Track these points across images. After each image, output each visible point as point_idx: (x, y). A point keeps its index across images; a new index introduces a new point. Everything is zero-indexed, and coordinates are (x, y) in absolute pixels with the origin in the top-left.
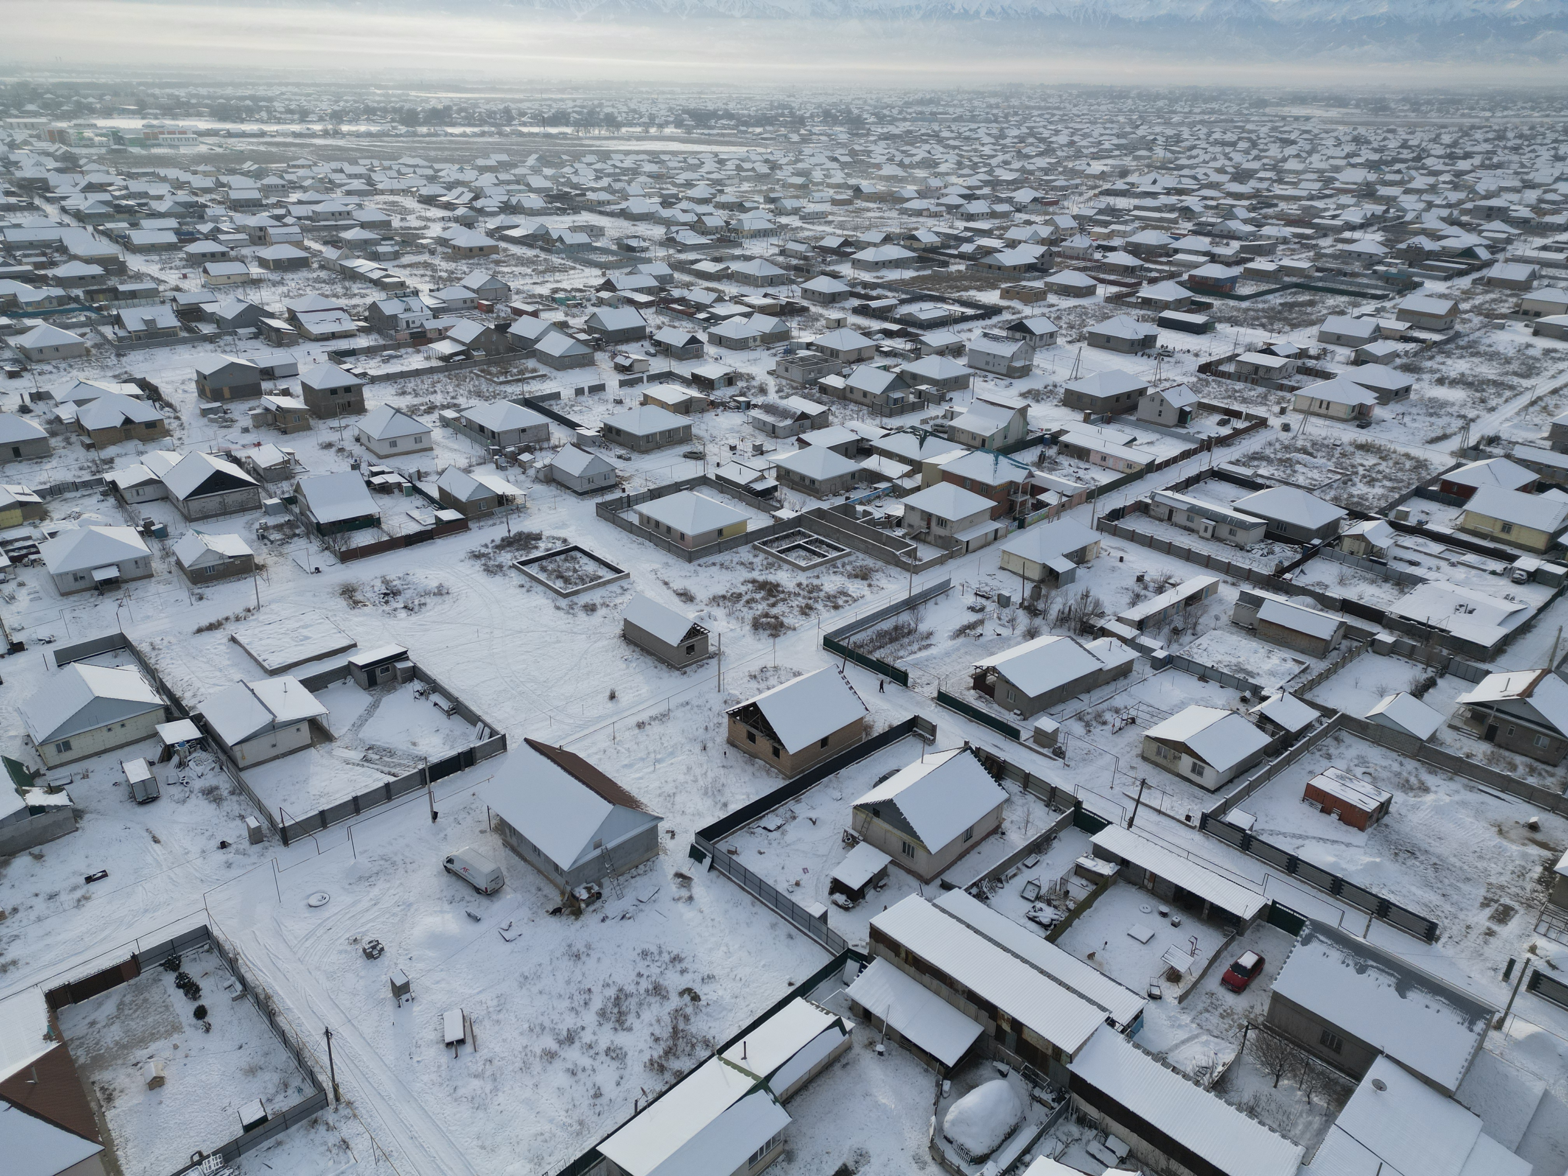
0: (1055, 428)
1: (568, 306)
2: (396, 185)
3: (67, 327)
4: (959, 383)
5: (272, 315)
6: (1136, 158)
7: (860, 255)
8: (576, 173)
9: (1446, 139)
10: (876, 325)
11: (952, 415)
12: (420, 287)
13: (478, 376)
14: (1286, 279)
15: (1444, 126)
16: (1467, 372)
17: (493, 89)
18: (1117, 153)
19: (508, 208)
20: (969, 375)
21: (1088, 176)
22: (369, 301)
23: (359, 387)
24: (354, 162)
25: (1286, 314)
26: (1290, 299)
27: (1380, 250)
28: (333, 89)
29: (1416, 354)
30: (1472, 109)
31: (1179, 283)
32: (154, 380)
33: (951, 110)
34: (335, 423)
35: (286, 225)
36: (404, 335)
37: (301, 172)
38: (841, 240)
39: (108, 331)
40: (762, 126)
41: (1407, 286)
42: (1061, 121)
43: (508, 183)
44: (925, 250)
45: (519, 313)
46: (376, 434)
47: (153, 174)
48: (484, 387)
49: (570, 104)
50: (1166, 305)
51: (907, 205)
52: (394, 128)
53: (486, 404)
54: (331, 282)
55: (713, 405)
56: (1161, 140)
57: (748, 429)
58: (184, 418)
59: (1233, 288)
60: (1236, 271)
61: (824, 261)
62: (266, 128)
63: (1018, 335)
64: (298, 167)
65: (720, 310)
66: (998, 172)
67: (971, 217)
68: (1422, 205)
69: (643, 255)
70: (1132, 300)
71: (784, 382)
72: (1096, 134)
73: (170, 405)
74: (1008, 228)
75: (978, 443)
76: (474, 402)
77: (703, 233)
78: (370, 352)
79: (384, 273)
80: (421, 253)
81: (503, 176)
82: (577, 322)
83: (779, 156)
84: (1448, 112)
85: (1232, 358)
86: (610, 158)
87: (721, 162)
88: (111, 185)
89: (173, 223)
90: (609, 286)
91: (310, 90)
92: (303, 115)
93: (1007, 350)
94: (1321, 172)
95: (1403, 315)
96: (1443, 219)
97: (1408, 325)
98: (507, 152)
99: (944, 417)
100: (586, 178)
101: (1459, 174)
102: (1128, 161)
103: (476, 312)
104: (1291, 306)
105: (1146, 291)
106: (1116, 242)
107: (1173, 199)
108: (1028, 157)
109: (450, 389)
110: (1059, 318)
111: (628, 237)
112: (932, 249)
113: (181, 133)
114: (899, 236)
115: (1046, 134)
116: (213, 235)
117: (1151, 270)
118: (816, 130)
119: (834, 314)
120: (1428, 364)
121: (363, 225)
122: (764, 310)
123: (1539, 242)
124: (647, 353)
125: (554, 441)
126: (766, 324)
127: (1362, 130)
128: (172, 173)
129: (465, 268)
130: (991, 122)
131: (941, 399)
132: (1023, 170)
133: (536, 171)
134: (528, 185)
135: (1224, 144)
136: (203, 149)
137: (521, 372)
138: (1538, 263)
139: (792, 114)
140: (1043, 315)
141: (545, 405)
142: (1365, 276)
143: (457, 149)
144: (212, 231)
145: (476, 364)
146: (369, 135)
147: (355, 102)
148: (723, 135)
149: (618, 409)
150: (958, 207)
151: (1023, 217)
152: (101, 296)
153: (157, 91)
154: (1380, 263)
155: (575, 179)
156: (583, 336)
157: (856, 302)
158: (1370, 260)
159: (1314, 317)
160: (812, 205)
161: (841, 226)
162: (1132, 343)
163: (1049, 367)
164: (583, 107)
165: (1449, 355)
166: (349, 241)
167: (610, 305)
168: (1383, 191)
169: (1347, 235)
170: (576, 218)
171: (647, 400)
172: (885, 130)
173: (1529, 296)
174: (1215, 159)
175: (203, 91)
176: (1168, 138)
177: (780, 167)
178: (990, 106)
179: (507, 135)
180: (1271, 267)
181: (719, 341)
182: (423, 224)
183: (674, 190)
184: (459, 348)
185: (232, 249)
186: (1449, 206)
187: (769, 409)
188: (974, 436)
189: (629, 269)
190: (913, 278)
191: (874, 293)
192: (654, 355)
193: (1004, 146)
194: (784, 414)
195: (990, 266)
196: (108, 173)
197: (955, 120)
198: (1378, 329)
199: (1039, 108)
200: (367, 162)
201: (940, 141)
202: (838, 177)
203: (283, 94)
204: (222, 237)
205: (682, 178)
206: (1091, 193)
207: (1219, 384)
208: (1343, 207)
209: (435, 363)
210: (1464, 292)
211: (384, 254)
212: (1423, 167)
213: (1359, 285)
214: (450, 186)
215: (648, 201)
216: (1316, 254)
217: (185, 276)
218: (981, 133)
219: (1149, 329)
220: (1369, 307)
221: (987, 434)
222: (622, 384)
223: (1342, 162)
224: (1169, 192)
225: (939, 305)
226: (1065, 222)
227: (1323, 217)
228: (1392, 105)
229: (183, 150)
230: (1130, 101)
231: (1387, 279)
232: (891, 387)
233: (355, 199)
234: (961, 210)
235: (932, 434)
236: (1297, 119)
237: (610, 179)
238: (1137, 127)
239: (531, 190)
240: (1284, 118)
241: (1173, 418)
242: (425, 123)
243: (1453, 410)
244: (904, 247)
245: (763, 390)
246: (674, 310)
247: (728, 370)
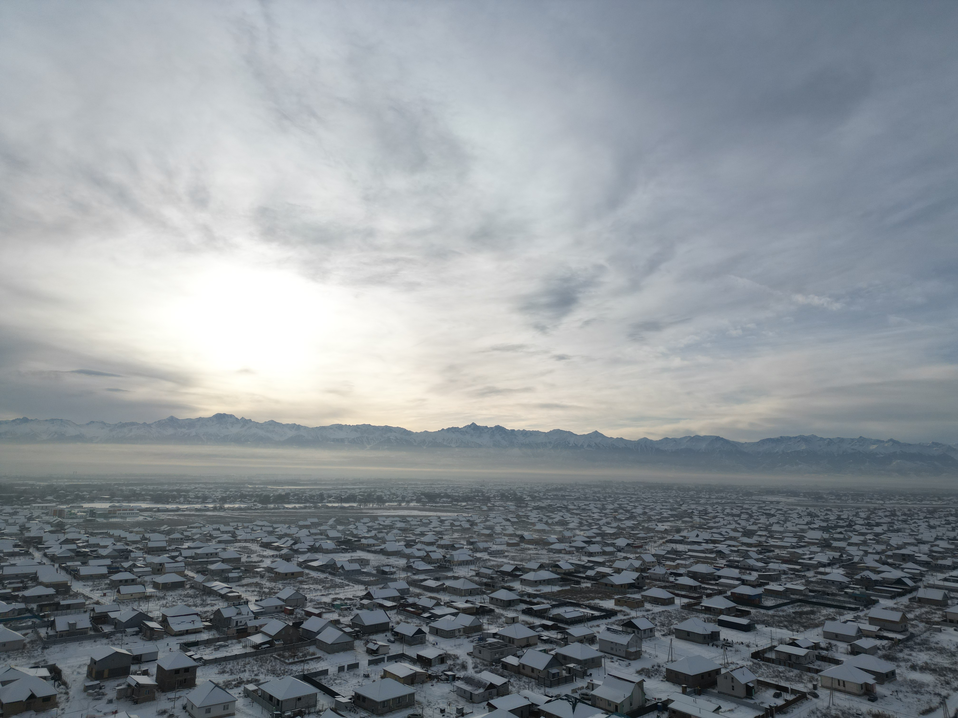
0: (664, 698)
1: (341, 609)
2: (249, 537)
3: (17, 629)
4: (595, 663)
5: (151, 619)
6: (684, 522)
7: (525, 577)
8: (356, 528)
9: (863, 515)
10: (537, 622)
11: (592, 687)
12: (250, 598)
13: (275, 658)
14: (792, 596)
15: (859, 508)
16: (929, 661)
17: (316, 484)
18: (672, 519)
19: (313, 549)
20: (601, 657)
21: (658, 532)
22: (215, 608)
23: (194, 669)
24: (227, 524)
25: (799, 619)
26: (798, 609)
27: (845, 580)
28: (225, 485)
29: (890, 648)
30: (872, 499)
31: (725, 597)
32: (60, 666)
33: (573, 494)
34: (171, 695)
35: (177, 562)
36: (233, 631)
37: (194, 531)
38: (513, 567)
39: (43, 632)
40: (466, 501)
41: (870, 603)
42: (636, 501)
43: (316, 534)
44: (565, 574)
45: (309, 614)
46: (197, 704)
47: (106, 533)
48: (278, 668)
49: (358, 491)
50: (721, 612)
51: (552, 547)
52: (254, 505)
53: (277, 679)
54: (194, 597)
55: (431, 677)
56: (696, 513)
57: (454, 696)
58: (71, 693)
59: (760, 601)
60: (759, 591)
61: (503, 580)
62: (181, 506)
63: (629, 630)
64: (194, 528)
65: (438, 611)
66: (604, 528)
67: (591, 554)
68: (862, 553)
69: (392, 576)
70: (699, 607)
71: (478, 661)
72: (658, 508)
73: (65, 684)
74: (614, 561)
75: (612, 708)
76: (270, 678)
77: (429, 563)
78: (207, 643)
79: (229, 590)
80: (255, 577)
81: (313, 531)
82: (346, 620)
83: (476, 518)
84: (858, 501)
85: (772, 649)
86: (377, 520)
87: (442, 521)
88: (79, 540)
89: (108, 562)
90: (369, 596)
91: (211, 486)
92: (204, 499)
93: (624, 640)
94: (795, 532)
95: (873, 621)
96: (876, 561)
97: (878, 628)
98: (318, 517)
99: (587, 688)
100: (362, 530)
101: (877, 535)
102: (679, 524)
103: (282, 615)
104: (801, 614)
105: (706, 602)
106: (682, 571)
107: (710, 546)
108: (622, 520)
109: (255, 668)
110: (654, 619)
111: (384, 566)
112: (569, 573)
113: (130, 510)
114: (549, 565)
115: (629, 508)
116: (130, 570)
117: (707, 589)
118: (497, 504)
119: (511, 614)
120: (901, 655)
121: (224, 561)
122: (465, 611)
123: (941, 576)
124: (389, 641)
125: (319, 707)
126: (467, 620)
127: (812, 509)
128: (117, 533)
129: (281, 586)
130: (597, 501)
131: (584, 675)
132: (618, 527)
133: (333, 527)
134: (327, 535)
135: (733, 515)
136: (141, 518)
137: (305, 655)
138: (946, 589)
139: (483, 495)
140: (644, 616)
141: (317, 679)
142: (840, 595)
143: (288, 516)
144: (130, 566)
145: (276, 650)
146: (240, 509)
147: (236, 492)
148: (444, 507)
149: (366, 682)
150: (583, 548)
151: (621, 555)
152: (47, 608)
153: (124, 488)
154: (847, 587)
155: (355, 532)
156: (348, 630)
157: (524, 606)
158: (841, 586)
159: (816, 622)
160: (495, 546)
161: (513, 558)
162: (704, 636)
163: (653, 652)
164: (364, 492)
165: (912, 649)
166: (212, 571)
167: (368, 609)
168: (835, 544)
169: (822, 570)
170: (354, 554)
171: (386, 675)
172: (536, 504)
173: (948, 610)
174: (730, 524)
175: (150, 487)
176: (700, 511)
177: (476, 524)
178: (595, 493)
179: (319, 508)
180: (781, 589)
181: (436, 632)
182: (261, 559)
183: (413, 538)
184: (267, 639)
185: (139, 577)
186: (878, 553)
187: (468, 680)
188: (609, 703)
189: (382, 585)
190: (559, 591)
191: (535, 601)
192: (393, 642)
193: (606, 514)
194: (478, 684)
195: (606, 585)
196: (80, 533)
197: (575, 499)
198: (859, 630)
199: (623, 494)
200: (235, 524)
201: (568, 510)
202: (510, 530)
203: (196, 488)
204: (135, 570)
205: (418, 531)
206: (661, 541)
207: (767, 666)
208: (815, 553)
209: (249, 650)
210: (906, 607)
211: (232, 578)
212: (855, 531)
213: (839, 601)
214: (280, 537)
215: (398, 544)
216: (806, 581)
217: (105, 595)
218: (592, 506)
219: (712, 627)
220: (850, 616)
221: (618, 701)
222: (371, 663)
223: (806, 527)
224: (707, 542)
225: (577, 609)
226: (649, 558)
227: (804, 559)
228: (825, 496)
229: (128, 520)
230: (674, 491)
231: (855, 597)
232: (550, 665)
233: (223, 546)
234: (585, 550)
235: (580, 701)
236: (772, 502)
237: (376, 532)
238: (681, 505)
239: (328, 538)
240: (764, 502)
241: (742, 692)
242: (274, 502)
243: (930, 689)
244: (552, 572)
245: (464, 667)
246: (409, 611)
247: (441, 652)
